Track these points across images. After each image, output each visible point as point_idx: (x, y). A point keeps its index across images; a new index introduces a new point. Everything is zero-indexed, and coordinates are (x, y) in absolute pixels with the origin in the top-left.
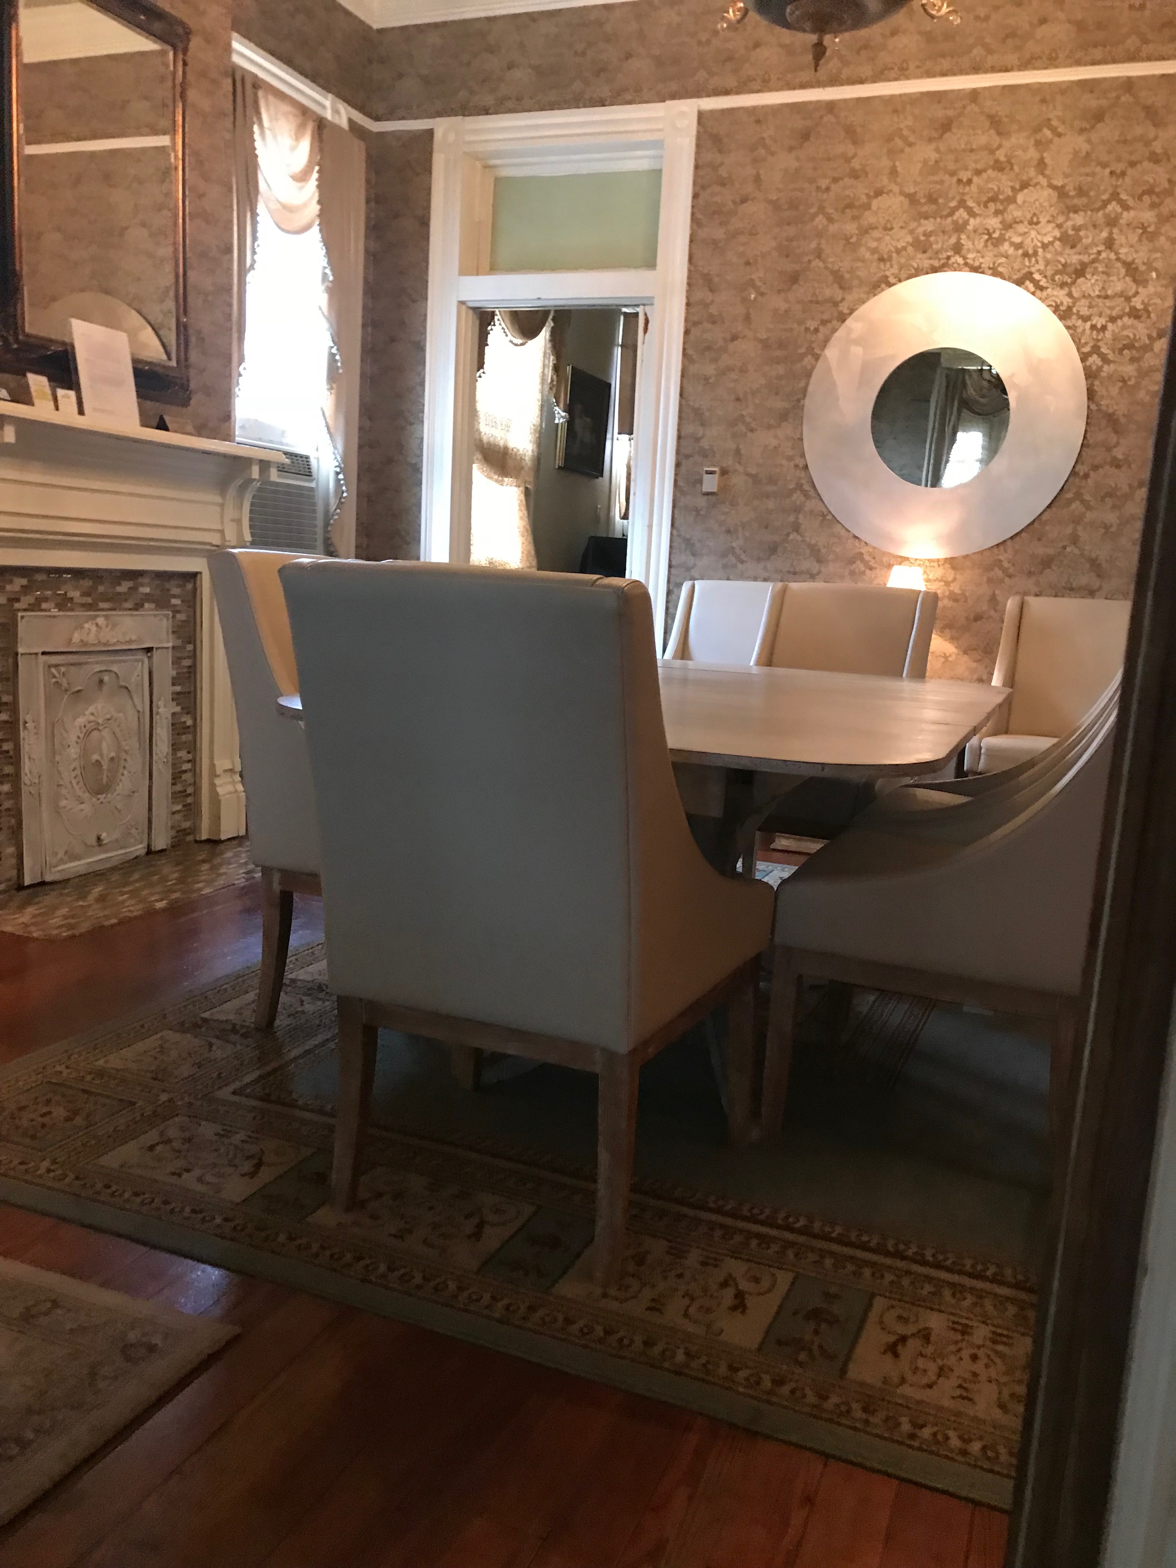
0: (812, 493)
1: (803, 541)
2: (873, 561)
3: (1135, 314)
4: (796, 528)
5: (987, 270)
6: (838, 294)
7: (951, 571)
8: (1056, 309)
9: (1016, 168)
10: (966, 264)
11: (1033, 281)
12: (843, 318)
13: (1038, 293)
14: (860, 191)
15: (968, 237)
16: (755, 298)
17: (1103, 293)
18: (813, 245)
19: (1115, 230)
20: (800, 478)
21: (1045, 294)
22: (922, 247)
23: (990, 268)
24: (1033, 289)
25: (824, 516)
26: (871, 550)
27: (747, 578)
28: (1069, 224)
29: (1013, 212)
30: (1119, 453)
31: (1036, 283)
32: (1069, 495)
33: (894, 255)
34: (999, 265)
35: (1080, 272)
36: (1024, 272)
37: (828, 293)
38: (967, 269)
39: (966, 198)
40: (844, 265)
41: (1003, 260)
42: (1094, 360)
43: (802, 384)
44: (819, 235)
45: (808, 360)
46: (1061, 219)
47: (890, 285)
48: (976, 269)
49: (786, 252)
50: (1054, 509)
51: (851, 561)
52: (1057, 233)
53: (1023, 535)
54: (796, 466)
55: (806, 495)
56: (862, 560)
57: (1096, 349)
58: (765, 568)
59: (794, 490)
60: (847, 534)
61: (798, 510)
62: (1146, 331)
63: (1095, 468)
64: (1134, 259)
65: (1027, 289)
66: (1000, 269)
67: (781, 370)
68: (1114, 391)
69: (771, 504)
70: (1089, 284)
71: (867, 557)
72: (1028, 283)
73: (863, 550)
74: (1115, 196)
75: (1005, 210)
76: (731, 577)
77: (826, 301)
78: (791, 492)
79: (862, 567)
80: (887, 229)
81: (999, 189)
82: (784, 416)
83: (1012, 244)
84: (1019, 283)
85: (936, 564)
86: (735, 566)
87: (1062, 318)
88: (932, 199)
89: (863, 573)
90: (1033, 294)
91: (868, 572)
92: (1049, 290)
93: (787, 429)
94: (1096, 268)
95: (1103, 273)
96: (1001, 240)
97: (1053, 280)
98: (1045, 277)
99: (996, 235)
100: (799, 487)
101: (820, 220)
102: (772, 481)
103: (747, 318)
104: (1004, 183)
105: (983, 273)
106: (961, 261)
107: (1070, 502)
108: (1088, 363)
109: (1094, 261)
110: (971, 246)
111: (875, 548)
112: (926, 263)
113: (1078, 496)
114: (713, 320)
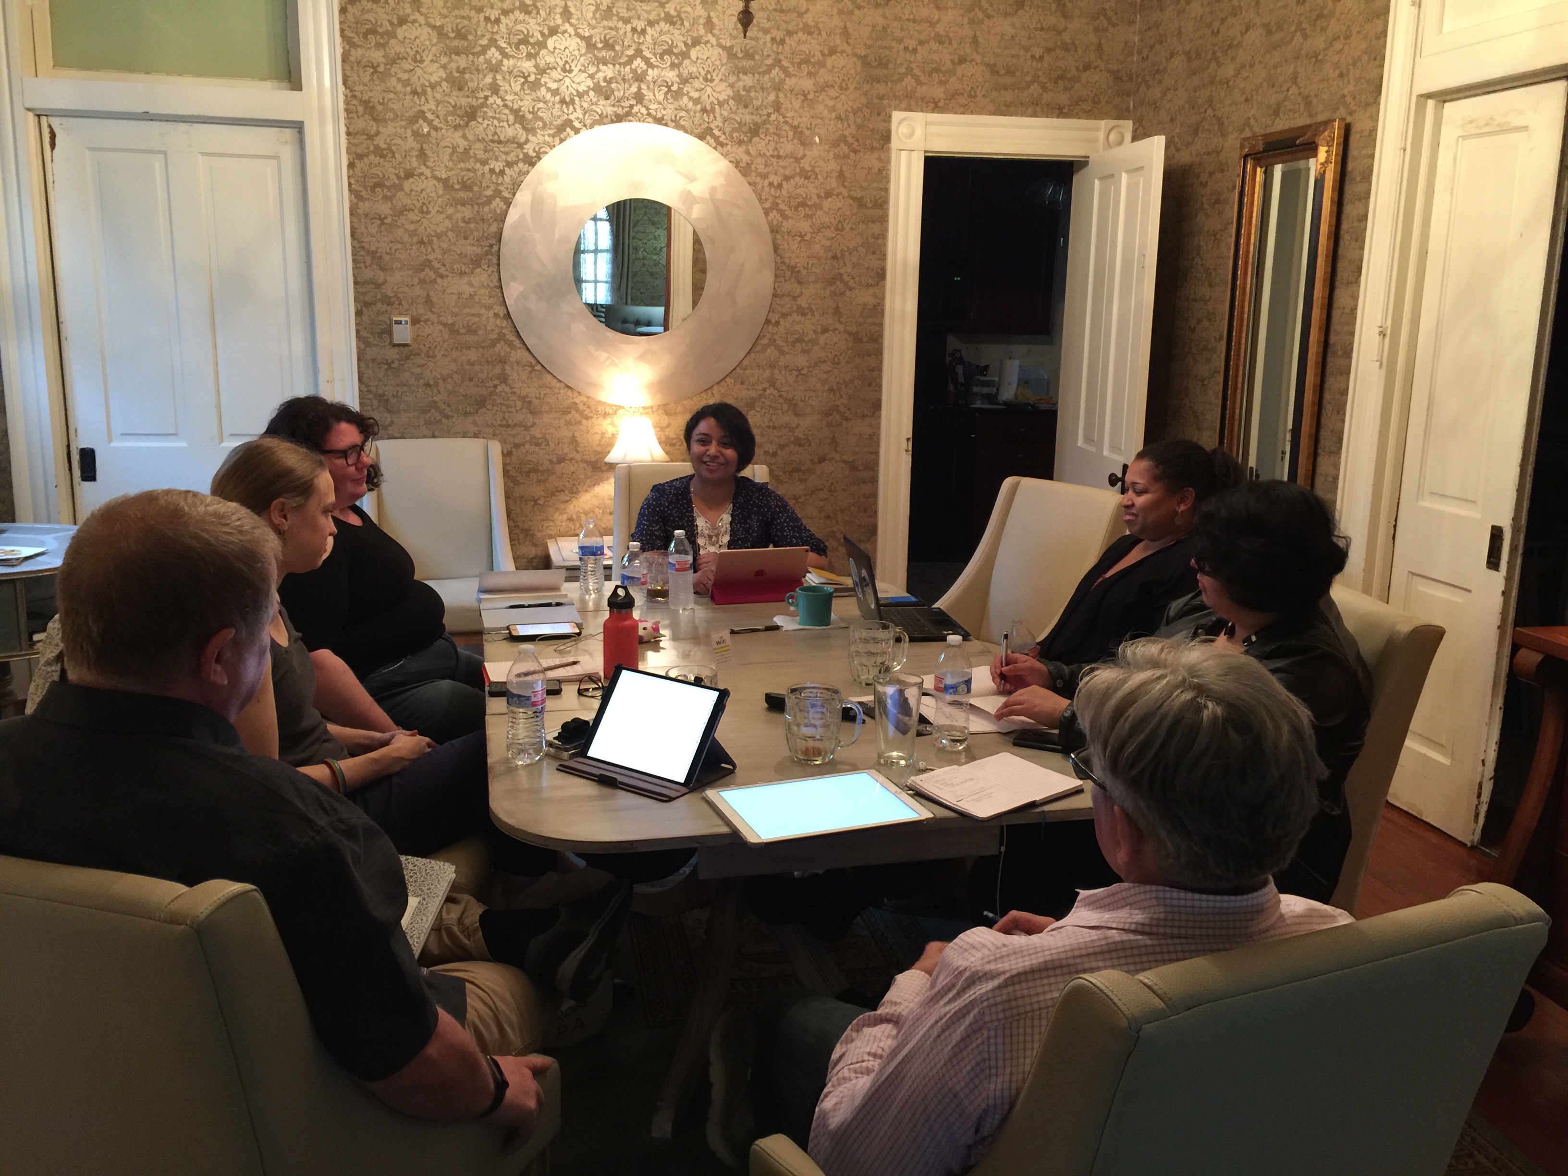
0: (517, 343)
1: (514, 393)
2: (588, 410)
3: (804, 174)
4: (504, 378)
5: (670, 123)
6: (522, 136)
7: (664, 416)
8: (737, 164)
9: (686, 23)
10: (649, 114)
11: (713, 136)
12: (531, 162)
13: (719, 148)
14: (533, 27)
15: (649, 88)
16: (429, 132)
17: (776, 153)
18: (489, 80)
19: (781, 95)
20: (502, 328)
21: (725, 149)
22: (604, 91)
23: (672, 121)
24: (714, 145)
25: (531, 366)
26: (585, 399)
27: (456, 435)
28: (741, 84)
29: (688, 67)
30: (803, 302)
31: (716, 139)
32: (765, 341)
33: (576, 98)
34: (681, 117)
35: (755, 131)
36: (704, 127)
37: (510, 132)
38: (650, 120)
39: (643, 47)
40: (526, 104)
41: (683, 114)
42: (774, 214)
43: (494, 228)
44: (495, 69)
45: (497, 204)
46: (732, 79)
47: (577, 131)
48: (659, 121)
49: (457, 83)
50: (752, 354)
51: (566, 411)
52: (730, 92)
53: (728, 379)
54: (496, 315)
55: (510, 344)
56: (577, 410)
57: (775, 206)
58: (475, 423)
59: (497, 340)
60: (558, 385)
61: (502, 361)
62: (815, 191)
63: (784, 315)
64: (799, 123)
65: (708, 143)
66: (682, 122)
67: (467, 212)
68: (794, 245)
69: (473, 355)
70: (760, 144)
71: (581, 407)
72: (708, 138)
73: (577, 400)
74: (777, 62)
75: (681, 64)
76: (436, 433)
77: (509, 141)
78: (494, 342)
79: (577, 417)
80: (567, 70)
81: (673, 43)
82: (476, 262)
83: (690, 98)
84: (701, 137)
85: (650, 411)
86: (439, 422)
87: (744, 174)
88: (608, 45)
89: (580, 423)
90: (715, 148)
91: (584, 422)
92: (729, 147)
93: (482, 276)
94: (768, 129)
95: (774, 134)
96: (678, 95)
97: (732, 137)
98: (724, 134)
99: (675, 88)
100: (502, 337)
101: (493, 54)
102: (471, 331)
103: (422, 155)
104: (677, 37)
105: (666, 125)
106: (644, 111)
107: (765, 348)
108: (769, 219)
109: (765, 122)
110: (652, 97)
111: (589, 398)
112: (610, 110)
113: (772, 341)
114: (380, 153)
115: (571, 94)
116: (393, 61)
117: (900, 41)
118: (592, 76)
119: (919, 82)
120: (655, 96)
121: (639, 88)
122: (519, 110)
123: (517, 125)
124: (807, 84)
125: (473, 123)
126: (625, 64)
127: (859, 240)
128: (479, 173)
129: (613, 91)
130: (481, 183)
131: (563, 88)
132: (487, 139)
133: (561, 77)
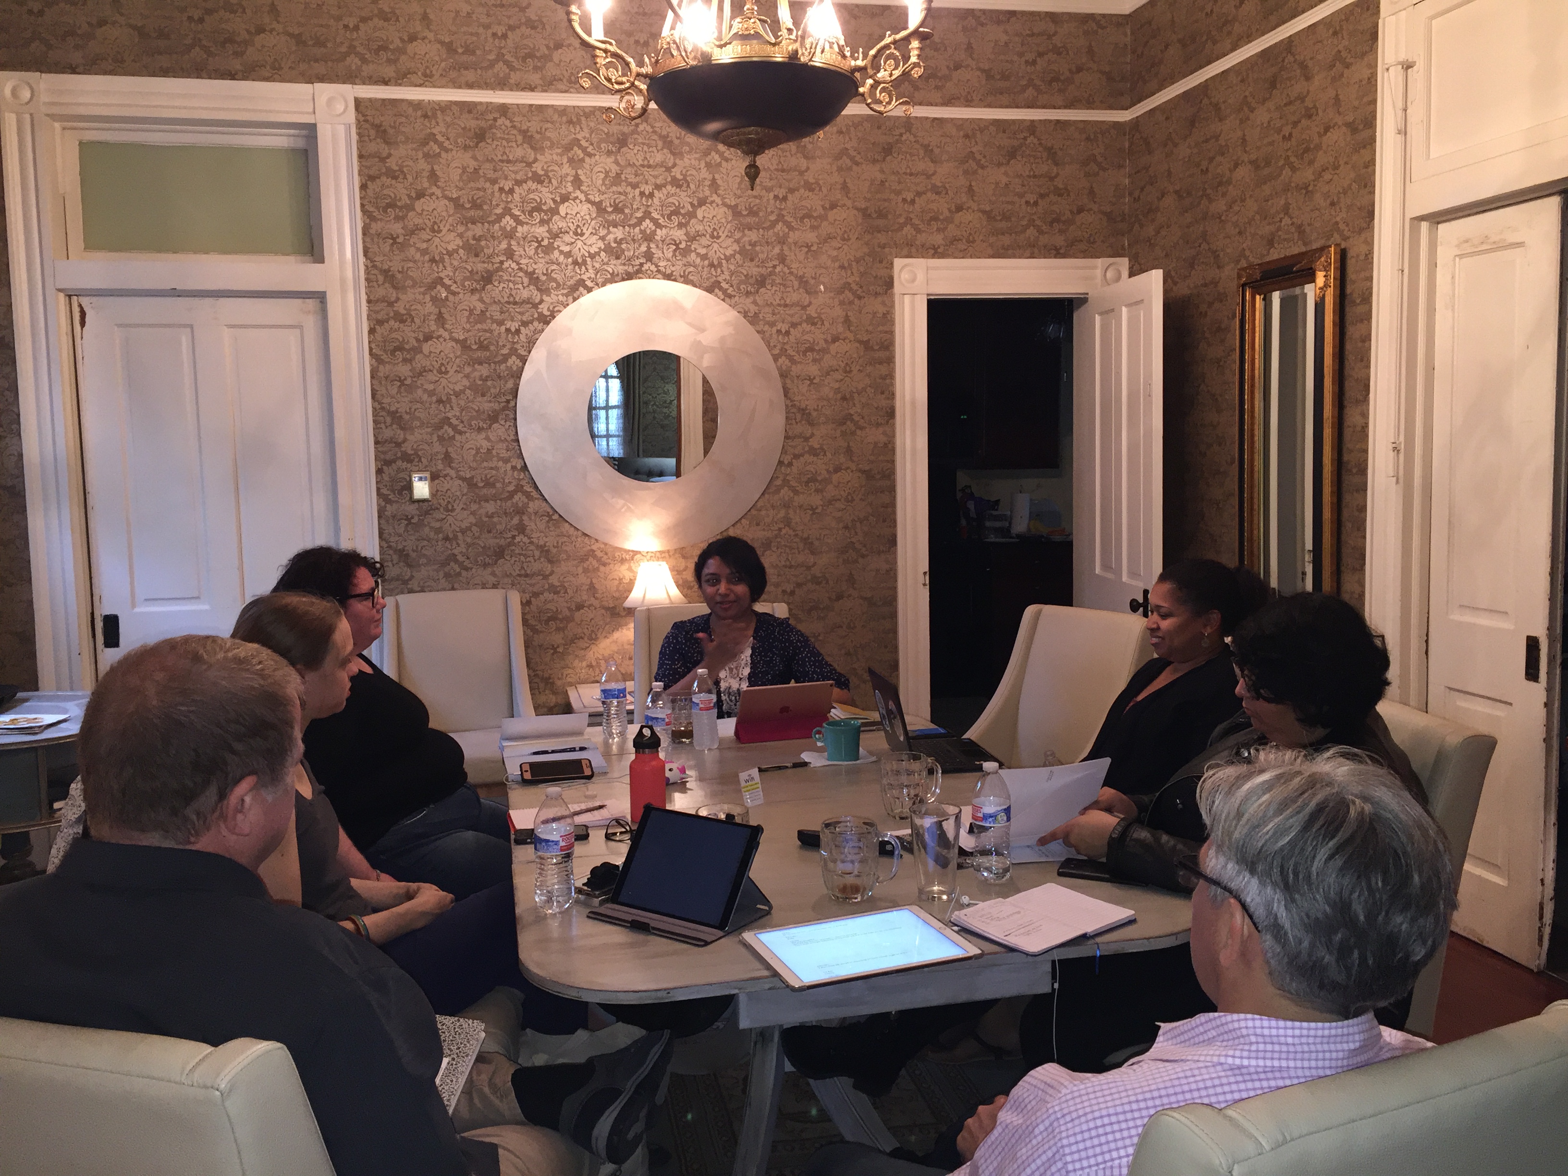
0: (534, 494)
1: (531, 543)
2: (605, 557)
3: (811, 321)
4: (521, 529)
5: (679, 278)
6: (536, 296)
7: (681, 560)
8: (745, 314)
9: (692, 186)
10: (659, 271)
11: (721, 288)
12: (546, 320)
13: (727, 299)
14: (546, 195)
15: (657, 246)
16: (446, 297)
17: (782, 302)
18: (504, 245)
19: (785, 248)
20: (520, 480)
21: (733, 301)
22: (614, 252)
23: (681, 276)
24: (722, 297)
25: (549, 515)
26: (602, 546)
27: (475, 586)
28: (746, 239)
29: (695, 226)
30: (815, 443)
31: (724, 291)
32: (778, 482)
33: (588, 259)
34: (689, 273)
35: (761, 282)
36: (712, 280)
37: (525, 294)
38: (660, 276)
39: (651, 209)
40: (540, 268)
41: (692, 269)
42: (782, 360)
43: (510, 384)
44: (510, 235)
45: (513, 361)
46: (738, 235)
47: (590, 290)
48: (669, 277)
49: (472, 249)
50: (766, 496)
51: (583, 559)
52: (736, 247)
53: (743, 521)
54: (514, 468)
55: (528, 495)
56: (595, 557)
57: (783, 351)
58: (493, 574)
59: (514, 492)
60: (576, 533)
61: (520, 511)
62: (822, 336)
63: (796, 457)
64: (804, 273)
65: (716, 295)
66: (691, 277)
67: (484, 370)
68: (804, 388)
69: (490, 507)
70: (767, 294)
71: (599, 554)
72: (717, 290)
73: (594, 547)
74: (780, 218)
75: (688, 223)
76: (456, 586)
77: (524, 302)
78: (512, 495)
79: (595, 564)
80: (578, 234)
81: (679, 204)
82: (493, 418)
83: (698, 254)
84: (709, 290)
85: (667, 555)
86: (459, 574)
87: (752, 323)
88: (617, 209)
89: (598, 569)
90: (723, 300)
91: (602, 568)
92: (737, 298)
93: (499, 430)
94: (773, 280)
95: (780, 284)
96: (686, 252)
97: (739, 289)
98: (732, 286)
99: (683, 246)
100: (519, 488)
101: (508, 222)
102: (489, 484)
103: (440, 318)
104: (684, 199)
105: (675, 280)
106: (653, 268)
107: (778, 491)
108: (779, 364)
109: (771, 274)
110: (661, 255)
111: (606, 544)
112: (621, 269)
113: (786, 482)
114: (400, 318)
115: (583, 256)
116: (413, 232)
117: (898, 193)
118: (603, 238)
119: (918, 231)
120: (664, 255)
121: (649, 248)
122: (534, 272)
123: (532, 287)
124: (811, 237)
125: (489, 287)
126: (634, 226)
127: (867, 381)
128: (496, 333)
129: (623, 251)
130: (498, 342)
131: (575, 251)
132: (502, 301)
133: (573, 240)
